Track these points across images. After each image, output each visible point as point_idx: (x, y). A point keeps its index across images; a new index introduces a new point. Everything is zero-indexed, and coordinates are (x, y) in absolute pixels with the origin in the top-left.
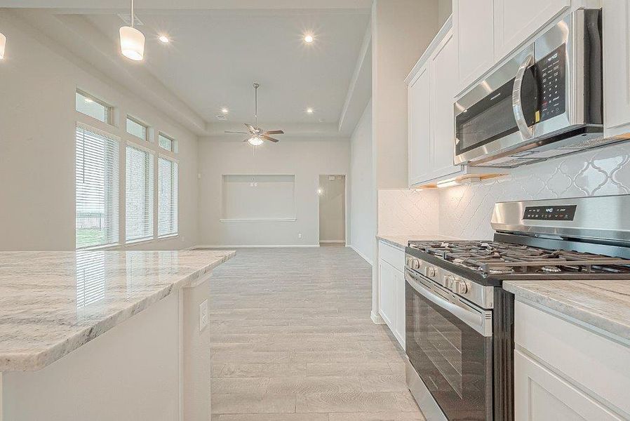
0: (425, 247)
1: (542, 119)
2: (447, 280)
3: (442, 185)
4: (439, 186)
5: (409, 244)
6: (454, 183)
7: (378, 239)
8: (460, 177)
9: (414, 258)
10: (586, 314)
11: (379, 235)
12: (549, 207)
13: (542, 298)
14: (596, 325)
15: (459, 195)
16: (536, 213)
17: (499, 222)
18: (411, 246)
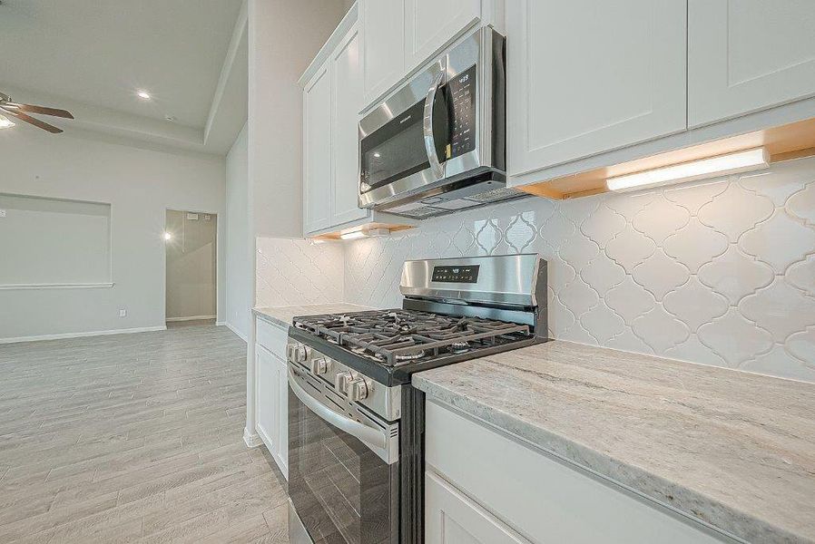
0: (315, 327)
1: (454, 155)
2: (342, 379)
3: (348, 234)
4: (344, 237)
5: (294, 323)
6: (361, 235)
7: (255, 314)
8: (368, 225)
9: (300, 344)
10: (507, 417)
11: (257, 308)
12: (455, 267)
13: (458, 398)
14: (517, 432)
15: (366, 250)
16: (443, 274)
17: (409, 285)
18: (298, 324)
